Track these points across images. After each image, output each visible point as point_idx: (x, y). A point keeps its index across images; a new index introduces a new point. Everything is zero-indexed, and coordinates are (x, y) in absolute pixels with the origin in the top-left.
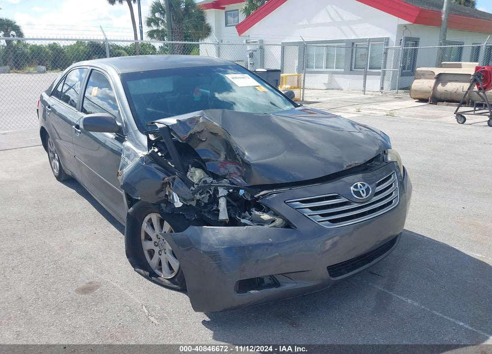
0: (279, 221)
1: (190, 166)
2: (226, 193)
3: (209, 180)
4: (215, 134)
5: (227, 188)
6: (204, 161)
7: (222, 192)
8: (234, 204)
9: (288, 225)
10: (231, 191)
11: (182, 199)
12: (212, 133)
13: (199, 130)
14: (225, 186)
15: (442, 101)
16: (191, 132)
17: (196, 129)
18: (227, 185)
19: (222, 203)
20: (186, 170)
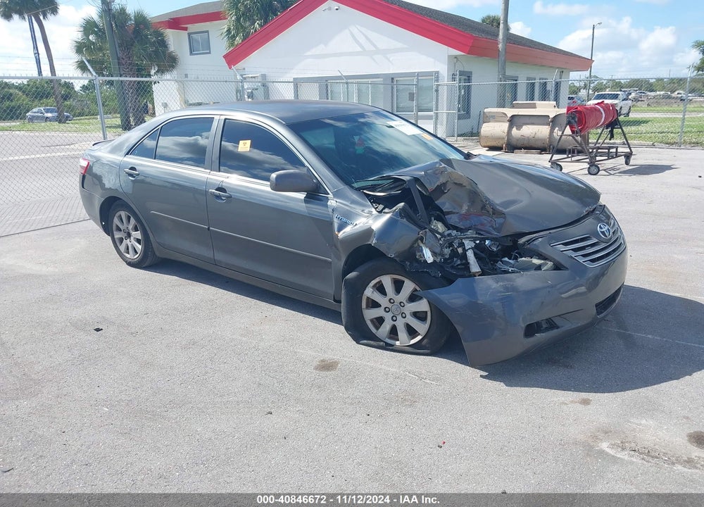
0: (550, 264)
1: (433, 218)
2: (473, 245)
3: (454, 233)
4: (460, 185)
5: (474, 240)
6: (444, 214)
7: (468, 244)
8: (483, 255)
9: (558, 267)
10: (478, 242)
11: (434, 254)
12: (456, 184)
13: (444, 181)
14: (473, 237)
15: (520, 148)
16: (438, 183)
17: (442, 180)
18: (474, 236)
19: (470, 255)
20: (430, 222)
